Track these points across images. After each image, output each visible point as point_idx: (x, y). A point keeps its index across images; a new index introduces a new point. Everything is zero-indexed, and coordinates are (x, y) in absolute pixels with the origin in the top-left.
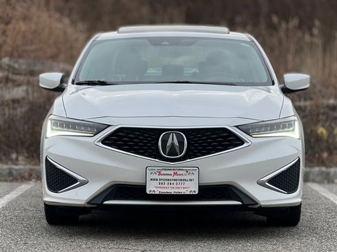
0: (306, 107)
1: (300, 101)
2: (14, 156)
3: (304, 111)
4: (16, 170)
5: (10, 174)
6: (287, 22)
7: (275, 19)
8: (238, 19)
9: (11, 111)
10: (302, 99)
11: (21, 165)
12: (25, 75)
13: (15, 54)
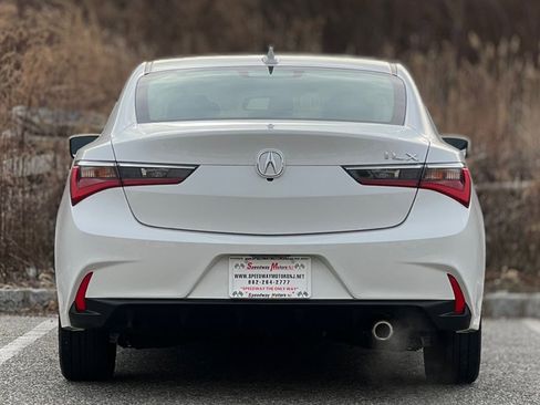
0: (521, 191)
1: (513, 180)
2: (32, 272)
3: (519, 198)
4: (35, 295)
5: (25, 301)
6: (496, 44)
7: (475, 41)
8: (414, 39)
9: (27, 196)
10: (517, 178)
11: (44, 286)
12: (51, 135)
13: (35, 101)
